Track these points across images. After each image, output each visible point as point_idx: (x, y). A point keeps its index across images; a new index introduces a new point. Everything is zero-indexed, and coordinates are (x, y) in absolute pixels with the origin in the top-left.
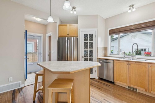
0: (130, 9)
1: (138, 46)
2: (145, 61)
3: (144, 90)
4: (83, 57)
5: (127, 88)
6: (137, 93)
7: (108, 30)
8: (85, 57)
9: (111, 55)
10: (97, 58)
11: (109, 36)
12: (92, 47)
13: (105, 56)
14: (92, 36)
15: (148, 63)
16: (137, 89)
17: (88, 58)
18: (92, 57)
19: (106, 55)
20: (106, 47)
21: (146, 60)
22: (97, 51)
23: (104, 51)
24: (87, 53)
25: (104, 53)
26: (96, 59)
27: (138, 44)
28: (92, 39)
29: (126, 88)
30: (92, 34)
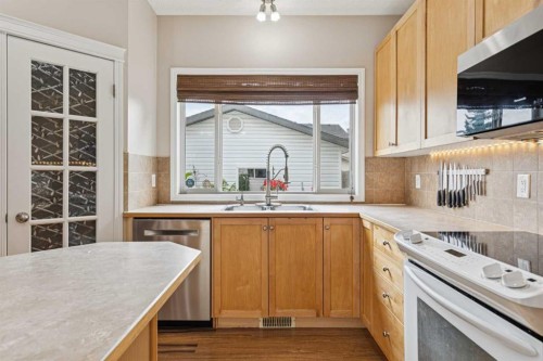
0: (263, 9)
1: (287, 156)
2: (305, 209)
3: (312, 313)
4: (20, 219)
5: (261, 326)
6: (294, 333)
7: (175, 72)
8: (36, 214)
9: (185, 193)
10: (126, 217)
11: (178, 104)
12: (94, 152)
13: (158, 201)
14: (94, 84)
15: (323, 216)
16: (293, 319)
17: (66, 219)
18: (93, 211)
19: (162, 194)
20: (163, 154)
21: (307, 206)
22: (126, 176)
23: (154, 176)
24: (58, 186)
25: (154, 185)
26: (120, 221)
27: (287, 148)
28: (94, 105)
29: (258, 329)
30: (94, 76)
